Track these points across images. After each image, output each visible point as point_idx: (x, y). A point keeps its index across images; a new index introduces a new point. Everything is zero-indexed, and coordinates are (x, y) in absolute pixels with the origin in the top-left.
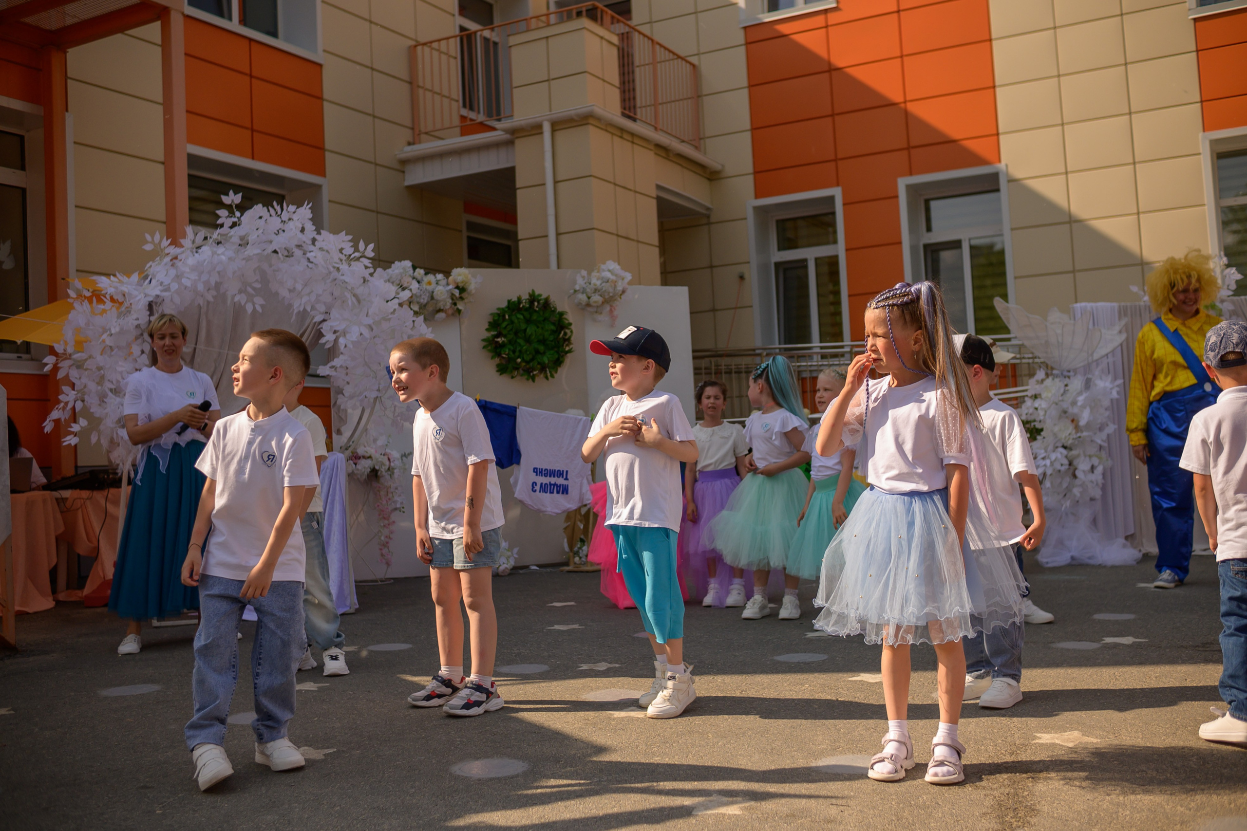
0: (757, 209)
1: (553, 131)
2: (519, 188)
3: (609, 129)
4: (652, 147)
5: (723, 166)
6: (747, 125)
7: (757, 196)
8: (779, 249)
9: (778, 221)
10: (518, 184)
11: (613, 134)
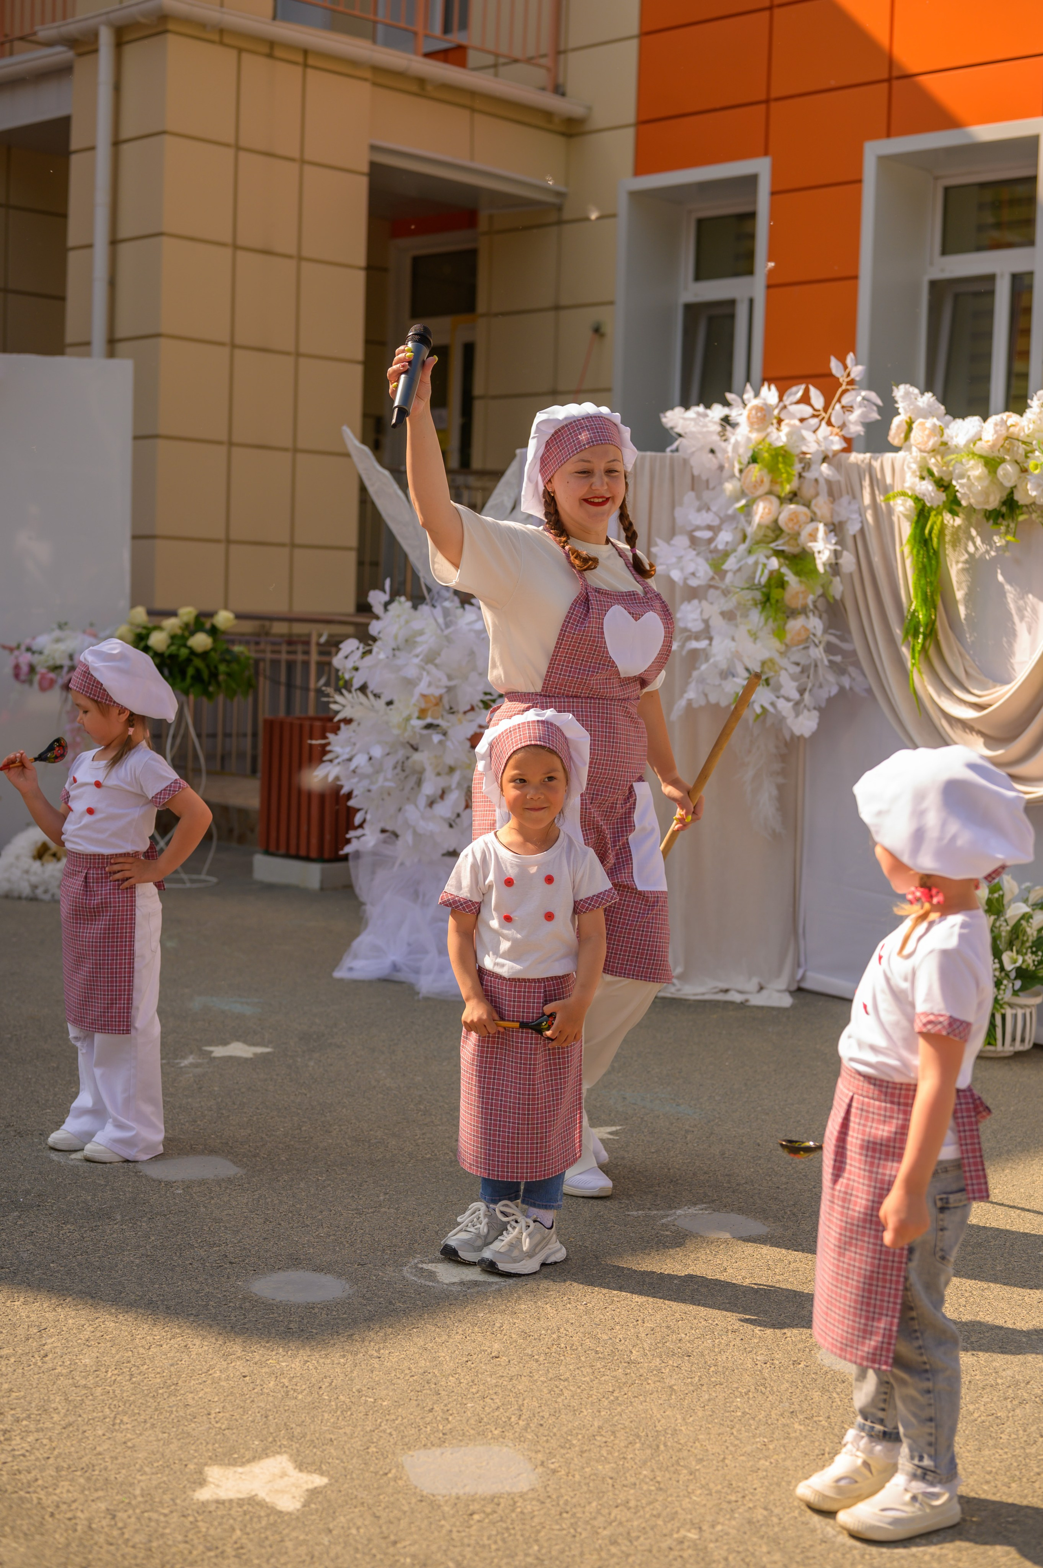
0: (636, 196)
1: (119, 45)
2: (76, 152)
3: (227, 40)
4: (368, 74)
5: (590, 108)
6: (633, 26)
7: (640, 170)
8: (698, 277)
9: (700, 222)
10: (74, 145)
11: (240, 50)
